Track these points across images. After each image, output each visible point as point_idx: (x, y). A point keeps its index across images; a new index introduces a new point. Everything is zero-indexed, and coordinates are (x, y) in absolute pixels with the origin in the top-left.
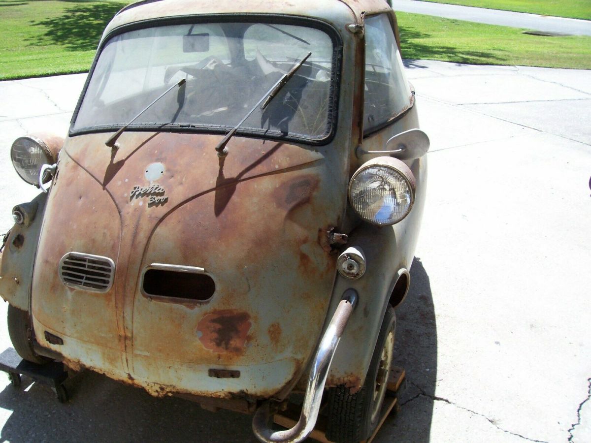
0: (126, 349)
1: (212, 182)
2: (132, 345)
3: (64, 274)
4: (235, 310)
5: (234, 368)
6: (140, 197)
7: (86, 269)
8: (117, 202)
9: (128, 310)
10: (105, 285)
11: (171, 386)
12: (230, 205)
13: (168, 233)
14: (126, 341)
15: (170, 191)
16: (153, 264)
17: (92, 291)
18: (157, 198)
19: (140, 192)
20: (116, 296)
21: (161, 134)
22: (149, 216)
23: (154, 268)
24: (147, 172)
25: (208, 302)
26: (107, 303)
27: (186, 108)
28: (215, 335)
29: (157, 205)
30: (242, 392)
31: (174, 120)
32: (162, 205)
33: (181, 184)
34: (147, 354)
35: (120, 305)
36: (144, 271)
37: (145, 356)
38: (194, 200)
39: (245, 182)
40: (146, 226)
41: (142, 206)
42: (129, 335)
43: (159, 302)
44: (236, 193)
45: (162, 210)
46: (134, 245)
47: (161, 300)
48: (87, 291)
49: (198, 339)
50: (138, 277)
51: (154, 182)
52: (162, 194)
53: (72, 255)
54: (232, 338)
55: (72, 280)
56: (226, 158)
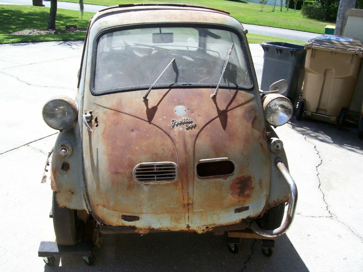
0: (188, 211)
1: (215, 113)
2: (193, 207)
3: (137, 177)
4: (246, 175)
5: (246, 205)
6: (179, 125)
7: (155, 171)
8: (164, 130)
9: (190, 188)
10: (172, 177)
11: (213, 224)
12: (228, 124)
13: (203, 142)
14: (188, 206)
15: (195, 120)
16: (200, 160)
17: (165, 183)
18: (190, 125)
19: (178, 123)
20: (181, 182)
21: (172, 90)
22: (189, 135)
23: (201, 162)
24: (176, 111)
25: (233, 174)
26: (175, 187)
27: (181, 74)
28: (238, 190)
29: (191, 128)
30: (248, 217)
31: (176, 81)
32: (194, 128)
33: (199, 116)
34: (202, 210)
35: (185, 187)
36: (196, 165)
37: (200, 211)
38: (210, 123)
39: (230, 111)
40: (190, 141)
41: (183, 130)
42: (191, 202)
43: (208, 180)
44: (228, 117)
45: (195, 131)
46: (186, 152)
47: (209, 178)
48: (160, 183)
49: (230, 195)
50: (194, 168)
51: (183, 116)
52: (191, 122)
53: (141, 165)
54: (246, 190)
55: (145, 180)
56: (216, 100)
